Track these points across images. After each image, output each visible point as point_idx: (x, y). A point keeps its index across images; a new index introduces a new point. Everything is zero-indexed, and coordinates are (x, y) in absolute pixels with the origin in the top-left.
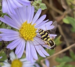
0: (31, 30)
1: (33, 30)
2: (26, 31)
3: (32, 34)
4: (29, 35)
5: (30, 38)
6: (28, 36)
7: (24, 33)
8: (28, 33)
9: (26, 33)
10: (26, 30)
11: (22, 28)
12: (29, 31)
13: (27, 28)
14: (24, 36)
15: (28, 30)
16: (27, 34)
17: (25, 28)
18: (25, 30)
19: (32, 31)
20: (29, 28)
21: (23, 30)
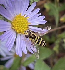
0: (24, 23)
1: (26, 23)
2: (19, 24)
3: (24, 27)
4: (21, 27)
5: (21, 31)
6: (20, 29)
7: (17, 25)
8: (21, 26)
9: (19, 25)
10: (19, 22)
11: (15, 20)
12: (22, 24)
13: (20, 20)
14: (16, 28)
15: (21, 22)
16: (19, 27)
17: (18, 21)
18: (18, 22)
19: (25, 25)
20: (22, 21)
21: (16, 22)
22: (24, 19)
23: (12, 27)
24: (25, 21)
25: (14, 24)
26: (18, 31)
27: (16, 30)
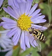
0: (28, 21)
1: (29, 21)
2: (23, 22)
3: (28, 25)
4: (25, 25)
5: (25, 28)
6: (24, 26)
7: (22, 23)
8: (25, 24)
9: (23, 23)
10: (24, 21)
11: (20, 19)
12: (26, 22)
13: (24, 19)
14: (21, 26)
15: (25, 21)
16: (23, 25)
18: (22, 21)
19: (28, 23)
20: (26, 19)
21: (21, 20)
22: (28, 18)
23: (18, 25)
24: (28, 20)
25: (19, 22)
26: (22, 29)
27: (21, 28)
